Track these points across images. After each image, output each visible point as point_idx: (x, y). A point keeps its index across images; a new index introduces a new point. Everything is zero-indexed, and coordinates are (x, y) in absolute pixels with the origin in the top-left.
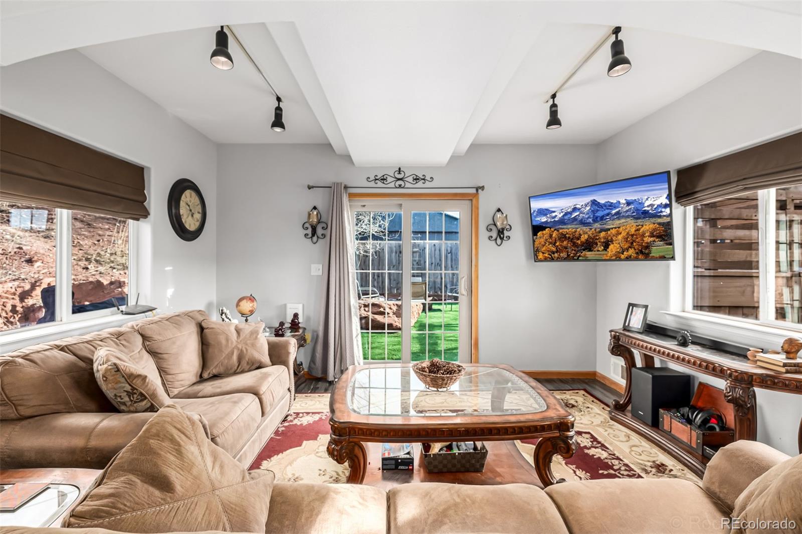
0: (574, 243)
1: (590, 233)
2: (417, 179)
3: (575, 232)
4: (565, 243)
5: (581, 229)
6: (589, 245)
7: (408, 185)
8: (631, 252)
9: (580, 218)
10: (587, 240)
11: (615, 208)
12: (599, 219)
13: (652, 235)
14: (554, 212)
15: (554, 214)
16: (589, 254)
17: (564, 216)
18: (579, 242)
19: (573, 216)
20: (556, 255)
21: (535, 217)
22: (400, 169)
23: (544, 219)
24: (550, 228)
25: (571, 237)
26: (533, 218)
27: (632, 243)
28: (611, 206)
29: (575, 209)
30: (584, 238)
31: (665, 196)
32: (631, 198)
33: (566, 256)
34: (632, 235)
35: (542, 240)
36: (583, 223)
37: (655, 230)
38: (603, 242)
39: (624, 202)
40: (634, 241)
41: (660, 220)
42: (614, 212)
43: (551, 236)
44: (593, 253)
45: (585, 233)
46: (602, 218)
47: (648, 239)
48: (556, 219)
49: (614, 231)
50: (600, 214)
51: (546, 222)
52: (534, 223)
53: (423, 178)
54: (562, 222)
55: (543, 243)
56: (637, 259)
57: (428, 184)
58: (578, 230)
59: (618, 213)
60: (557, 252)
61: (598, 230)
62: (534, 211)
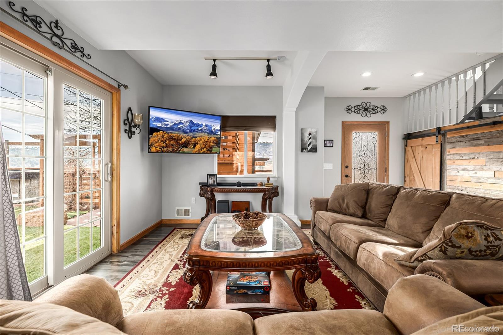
0: (178, 143)
1: (187, 138)
2: (75, 47)
3: (179, 136)
4: (172, 142)
5: (182, 135)
6: (186, 145)
8: (205, 150)
9: (183, 129)
10: (185, 142)
11: (201, 127)
12: (192, 131)
13: (213, 143)
14: (167, 121)
15: (167, 123)
16: (185, 150)
17: (173, 125)
18: (181, 142)
19: (179, 127)
20: (165, 149)
21: (153, 122)
23: (159, 125)
24: (163, 131)
25: (176, 138)
26: (150, 122)
27: (206, 145)
28: (199, 125)
29: (180, 123)
30: (184, 140)
31: (219, 126)
32: (208, 124)
33: (172, 150)
34: (206, 142)
35: (156, 139)
36: (184, 131)
37: (215, 140)
38: (193, 144)
39: (205, 125)
40: (207, 144)
41: (217, 136)
42: (200, 129)
43: (163, 136)
44: (188, 149)
45: (185, 138)
46: (194, 131)
47: (212, 144)
48: (168, 126)
49: (199, 138)
50: (193, 128)
51: (161, 127)
52: (151, 126)
53: (81, 50)
54: (172, 128)
55: (157, 140)
56: (207, 153)
58: (181, 135)
59: (201, 130)
60: (166, 147)
61: (191, 137)
62: (152, 118)
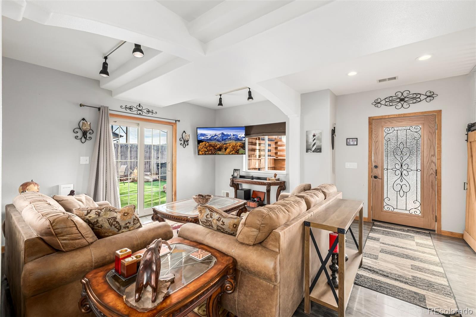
0: (214, 148)
1: (220, 145)
2: (148, 112)
3: (215, 144)
4: (211, 148)
5: (217, 143)
6: (220, 149)
7: (144, 114)
8: (233, 152)
9: (217, 139)
10: (219, 147)
11: (230, 136)
12: (224, 140)
13: (240, 147)
14: (207, 135)
15: (207, 136)
16: (220, 152)
17: (211, 137)
18: (216, 148)
19: (215, 138)
20: (207, 152)
21: (199, 137)
22: (140, 104)
23: (203, 138)
24: (205, 142)
25: (214, 146)
26: (198, 137)
27: (234, 149)
28: (228, 135)
29: (216, 135)
30: (218, 146)
31: (244, 134)
32: (234, 133)
33: (211, 153)
34: (234, 146)
35: (202, 147)
36: (218, 141)
37: (240, 145)
38: (225, 148)
39: (232, 135)
40: (234, 148)
41: (242, 142)
42: (229, 138)
43: (205, 145)
44: (221, 152)
45: (219, 144)
46: (225, 140)
47: (238, 148)
48: (208, 138)
49: (228, 144)
50: (224, 138)
51: (204, 139)
52: (199, 139)
53: (152, 111)
54: (210, 139)
55: (202, 148)
56: (235, 154)
57: (154, 115)
58: (216, 143)
59: (230, 138)
60: (207, 151)
61: (223, 144)
62: (199, 134)
